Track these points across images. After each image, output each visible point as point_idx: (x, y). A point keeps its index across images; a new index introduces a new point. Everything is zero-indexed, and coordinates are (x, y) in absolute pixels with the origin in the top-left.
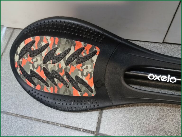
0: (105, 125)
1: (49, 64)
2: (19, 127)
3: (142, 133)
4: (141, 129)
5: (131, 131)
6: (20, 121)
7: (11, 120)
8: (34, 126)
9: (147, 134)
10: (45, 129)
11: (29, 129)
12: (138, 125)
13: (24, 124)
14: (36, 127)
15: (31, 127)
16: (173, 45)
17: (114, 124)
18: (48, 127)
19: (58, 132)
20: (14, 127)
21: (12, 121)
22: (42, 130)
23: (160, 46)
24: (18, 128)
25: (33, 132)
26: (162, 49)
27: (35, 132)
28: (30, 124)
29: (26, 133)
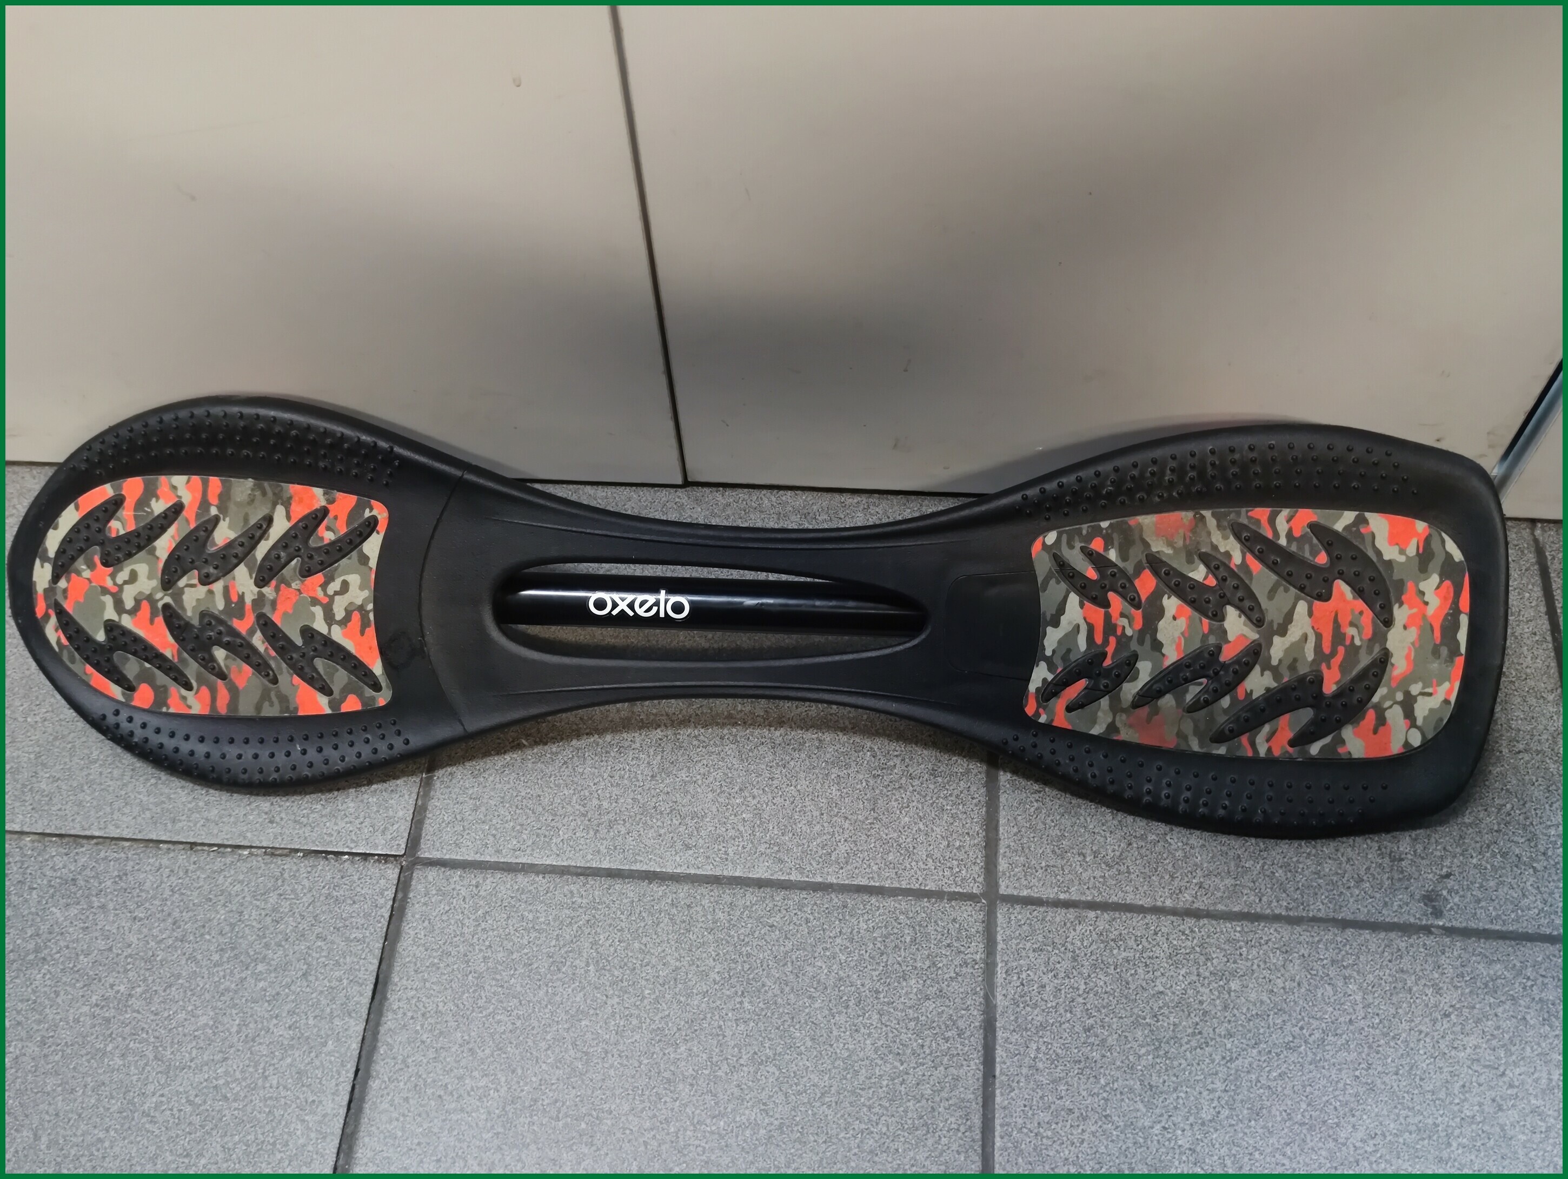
0: (444, 825)
1: (186, 589)
2: (58, 880)
3: (592, 833)
4: (589, 820)
5: (547, 833)
6: (65, 858)
7: (17, 858)
8: (129, 868)
9: (612, 834)
10: (181, 874)
11: (109, 883)
12: (578, 807)
13: (84, 867)
14: (139, 870)
15: (116, 873)
16: (728, 492)
17: (481, 816)
18: (195, 863)
19: (241, 877)
20: (35, 886)
21: (23, 863)
22: (171, 878)
23: (677, 500)
24: (57, 886)
25: (128, 890)
26: (683, 509)
27: (138, 891)
28: (112, 863)
29: (94, 899)
